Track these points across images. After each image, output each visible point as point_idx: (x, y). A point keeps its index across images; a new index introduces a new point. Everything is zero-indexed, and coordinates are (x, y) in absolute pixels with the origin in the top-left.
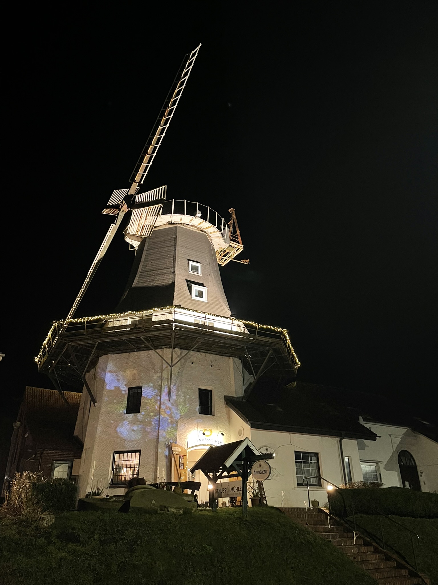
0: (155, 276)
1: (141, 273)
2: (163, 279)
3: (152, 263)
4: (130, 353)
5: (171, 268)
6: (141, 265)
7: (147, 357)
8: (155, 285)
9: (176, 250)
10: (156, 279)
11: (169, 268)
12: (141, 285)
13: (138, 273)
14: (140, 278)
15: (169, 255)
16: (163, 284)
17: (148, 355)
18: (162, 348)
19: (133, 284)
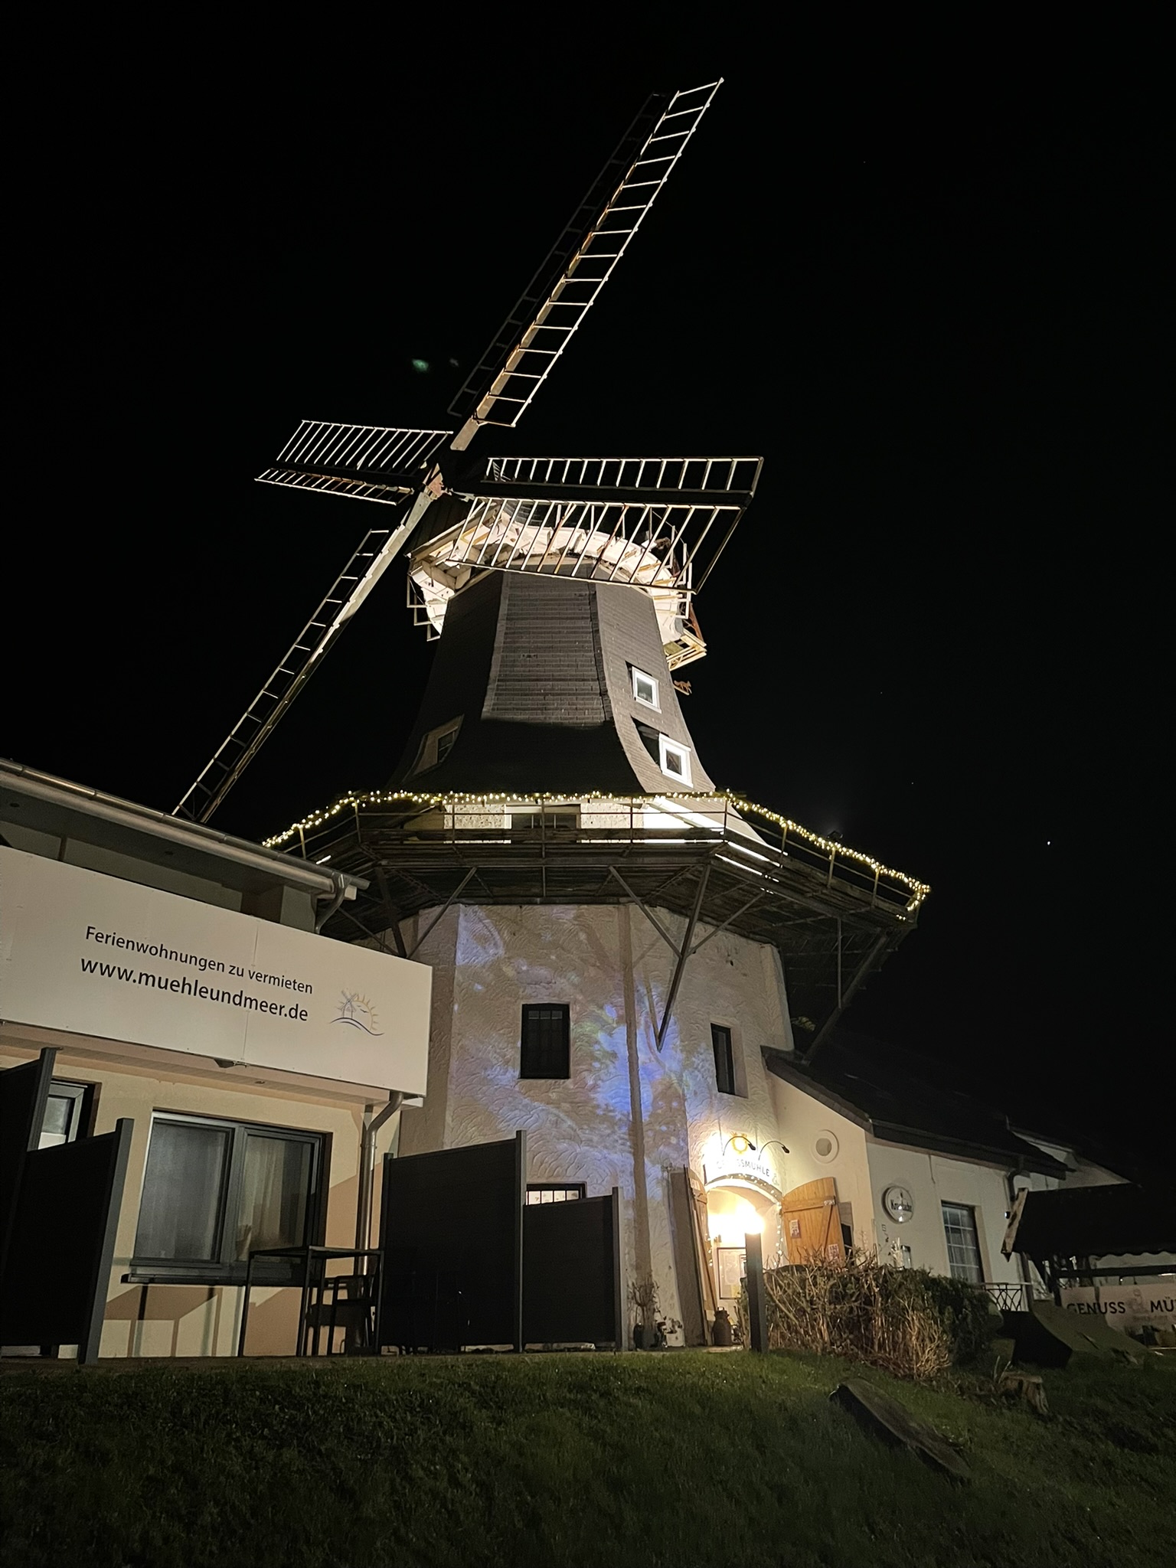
0: (547, 697)
1: (499, 683)
2: (574, 707)
3: (529, 656)
4: (521, 907)
5: (593, 680)
6: (496, 658)
7: (576, 923)
8: (551, 721)
9: (598, 631)
10: (552, 707)
11: (588, 680)
12: (507, 716)
13: (490, 681)
14: (500, 695)
15: (579, 642)
16: (575, 721)
17: (579, 917)
18: (619, 903)
19: (484, 710)
